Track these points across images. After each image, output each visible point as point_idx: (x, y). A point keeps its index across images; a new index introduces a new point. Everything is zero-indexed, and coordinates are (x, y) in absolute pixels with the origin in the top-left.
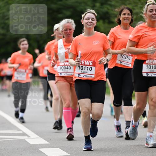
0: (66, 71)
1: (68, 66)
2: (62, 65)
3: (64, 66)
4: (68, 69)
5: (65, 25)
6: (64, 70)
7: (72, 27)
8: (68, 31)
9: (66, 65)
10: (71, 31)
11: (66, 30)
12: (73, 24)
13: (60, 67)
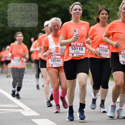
0: (56, 63)
1: (58, 59)
2: (53, 58)
3: (54, 59)
4: (58, 61)
5: (53, 22)
6: (54, 62)
7: (60, 24)
8: (56, 27)
9: (57, 58)
10: (59, 27)
11: (55, 26)
12: (60, 22)
13: (52, 60)
